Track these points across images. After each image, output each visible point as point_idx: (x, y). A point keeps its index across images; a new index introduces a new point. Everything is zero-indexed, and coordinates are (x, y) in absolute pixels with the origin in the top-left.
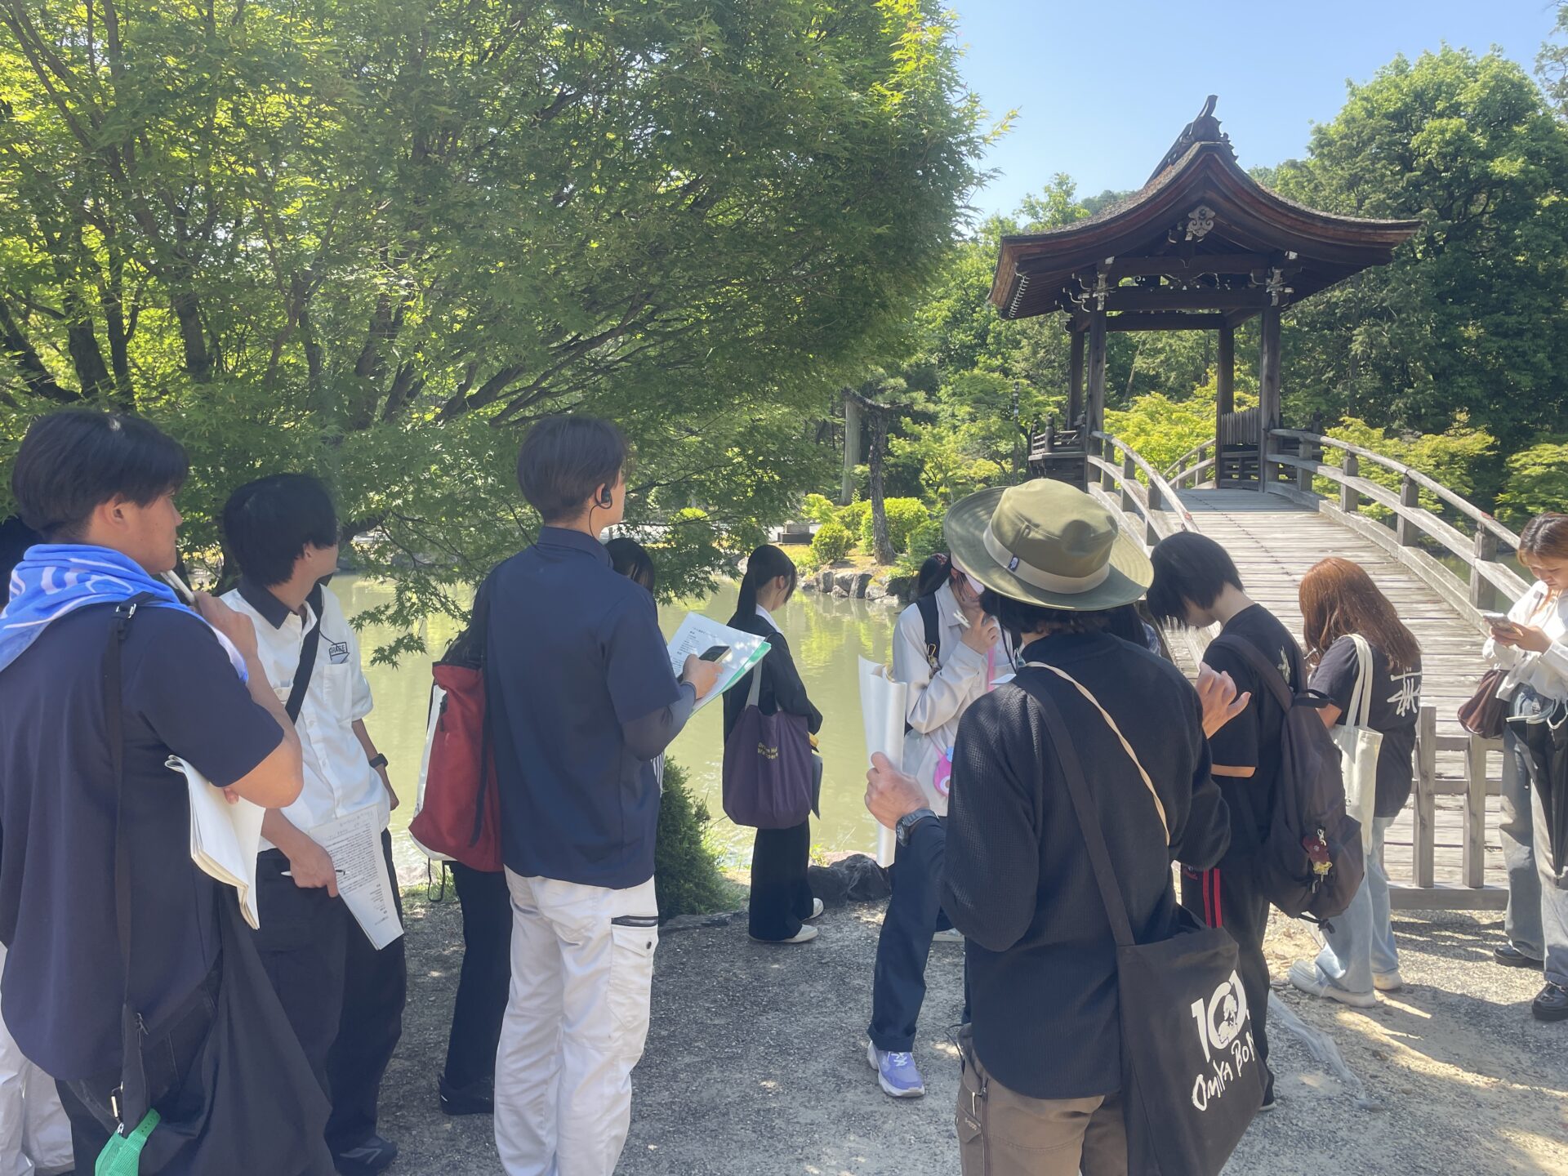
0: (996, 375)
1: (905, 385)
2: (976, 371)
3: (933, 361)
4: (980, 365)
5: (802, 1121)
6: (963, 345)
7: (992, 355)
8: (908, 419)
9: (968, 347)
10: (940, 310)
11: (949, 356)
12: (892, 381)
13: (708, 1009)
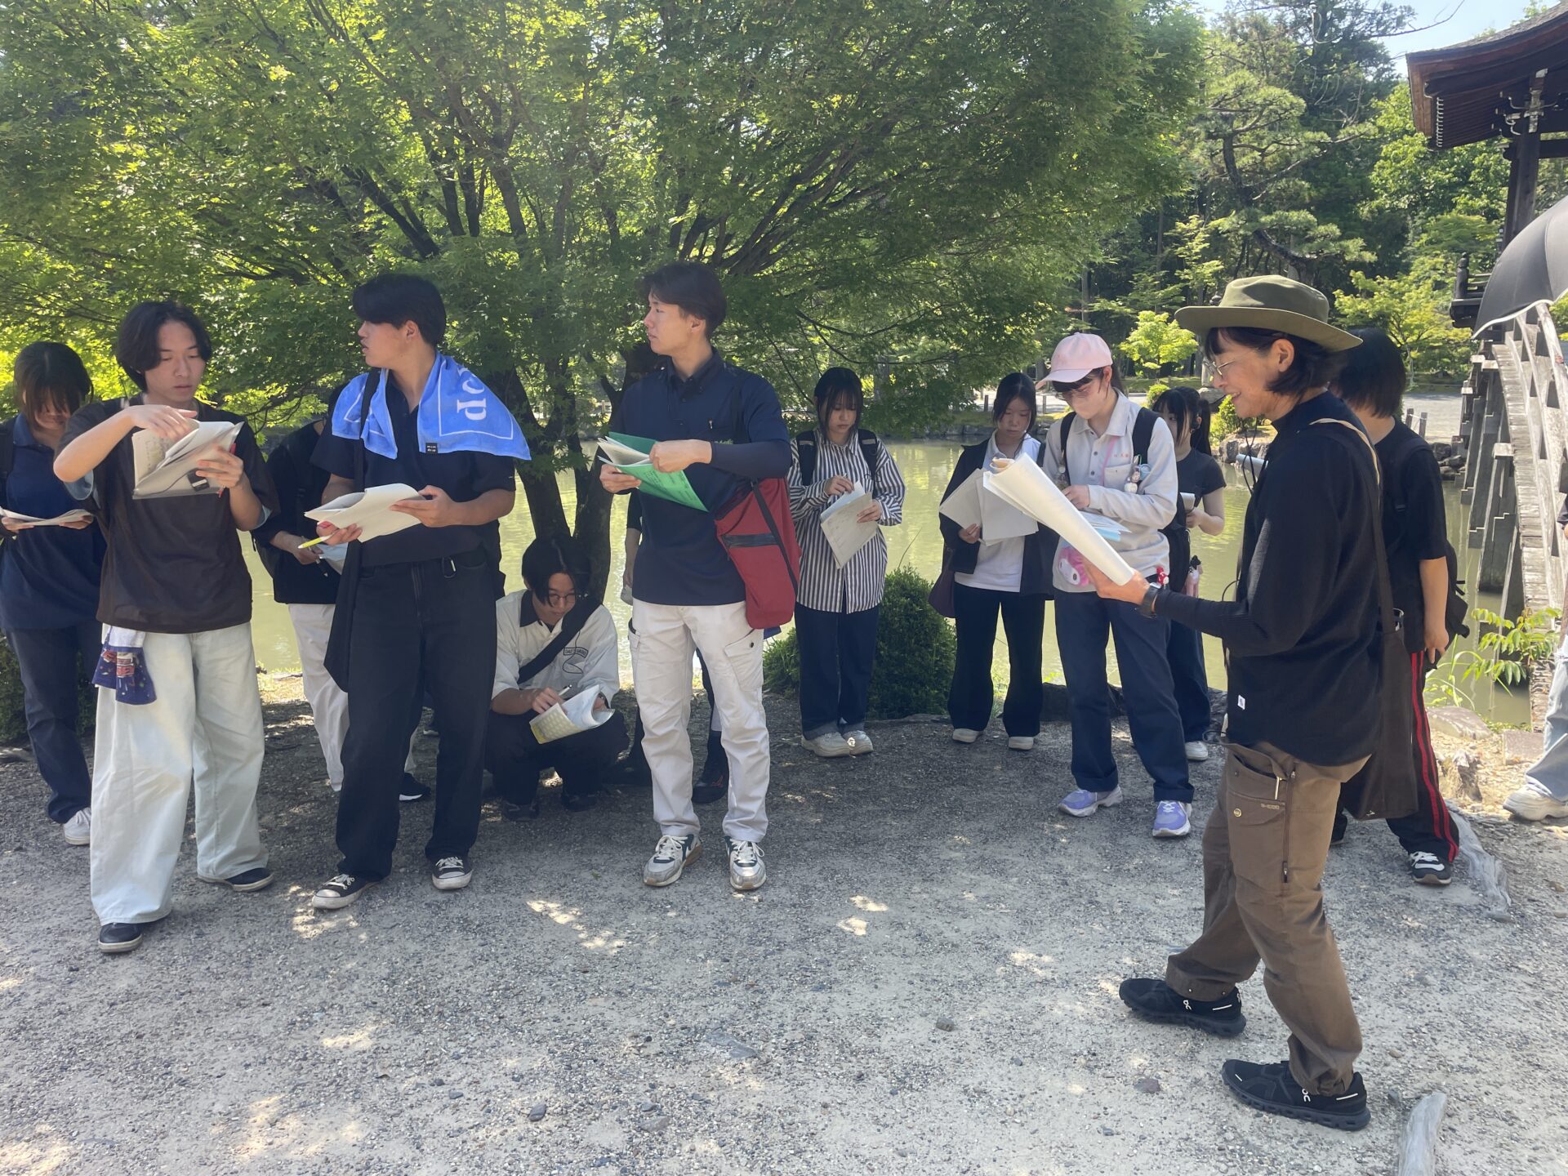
0: (1476, 218)
1: (1338, 233)
2: (1454, 213)
3: (1402, 205)
4: (1459, 207)
5: (942, 857)
6: (1439, 185)
7: (1476, 194)
8: (1359, 273)
9: (1445, 187)
10: (1412, 145)
11: (1423, 198)
12: (1322, 229)
13: (905, 778)
